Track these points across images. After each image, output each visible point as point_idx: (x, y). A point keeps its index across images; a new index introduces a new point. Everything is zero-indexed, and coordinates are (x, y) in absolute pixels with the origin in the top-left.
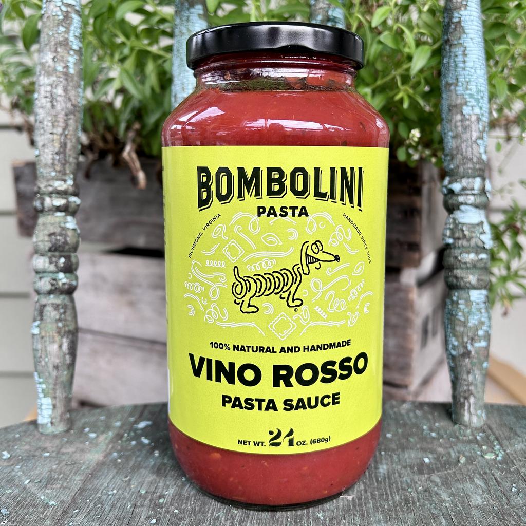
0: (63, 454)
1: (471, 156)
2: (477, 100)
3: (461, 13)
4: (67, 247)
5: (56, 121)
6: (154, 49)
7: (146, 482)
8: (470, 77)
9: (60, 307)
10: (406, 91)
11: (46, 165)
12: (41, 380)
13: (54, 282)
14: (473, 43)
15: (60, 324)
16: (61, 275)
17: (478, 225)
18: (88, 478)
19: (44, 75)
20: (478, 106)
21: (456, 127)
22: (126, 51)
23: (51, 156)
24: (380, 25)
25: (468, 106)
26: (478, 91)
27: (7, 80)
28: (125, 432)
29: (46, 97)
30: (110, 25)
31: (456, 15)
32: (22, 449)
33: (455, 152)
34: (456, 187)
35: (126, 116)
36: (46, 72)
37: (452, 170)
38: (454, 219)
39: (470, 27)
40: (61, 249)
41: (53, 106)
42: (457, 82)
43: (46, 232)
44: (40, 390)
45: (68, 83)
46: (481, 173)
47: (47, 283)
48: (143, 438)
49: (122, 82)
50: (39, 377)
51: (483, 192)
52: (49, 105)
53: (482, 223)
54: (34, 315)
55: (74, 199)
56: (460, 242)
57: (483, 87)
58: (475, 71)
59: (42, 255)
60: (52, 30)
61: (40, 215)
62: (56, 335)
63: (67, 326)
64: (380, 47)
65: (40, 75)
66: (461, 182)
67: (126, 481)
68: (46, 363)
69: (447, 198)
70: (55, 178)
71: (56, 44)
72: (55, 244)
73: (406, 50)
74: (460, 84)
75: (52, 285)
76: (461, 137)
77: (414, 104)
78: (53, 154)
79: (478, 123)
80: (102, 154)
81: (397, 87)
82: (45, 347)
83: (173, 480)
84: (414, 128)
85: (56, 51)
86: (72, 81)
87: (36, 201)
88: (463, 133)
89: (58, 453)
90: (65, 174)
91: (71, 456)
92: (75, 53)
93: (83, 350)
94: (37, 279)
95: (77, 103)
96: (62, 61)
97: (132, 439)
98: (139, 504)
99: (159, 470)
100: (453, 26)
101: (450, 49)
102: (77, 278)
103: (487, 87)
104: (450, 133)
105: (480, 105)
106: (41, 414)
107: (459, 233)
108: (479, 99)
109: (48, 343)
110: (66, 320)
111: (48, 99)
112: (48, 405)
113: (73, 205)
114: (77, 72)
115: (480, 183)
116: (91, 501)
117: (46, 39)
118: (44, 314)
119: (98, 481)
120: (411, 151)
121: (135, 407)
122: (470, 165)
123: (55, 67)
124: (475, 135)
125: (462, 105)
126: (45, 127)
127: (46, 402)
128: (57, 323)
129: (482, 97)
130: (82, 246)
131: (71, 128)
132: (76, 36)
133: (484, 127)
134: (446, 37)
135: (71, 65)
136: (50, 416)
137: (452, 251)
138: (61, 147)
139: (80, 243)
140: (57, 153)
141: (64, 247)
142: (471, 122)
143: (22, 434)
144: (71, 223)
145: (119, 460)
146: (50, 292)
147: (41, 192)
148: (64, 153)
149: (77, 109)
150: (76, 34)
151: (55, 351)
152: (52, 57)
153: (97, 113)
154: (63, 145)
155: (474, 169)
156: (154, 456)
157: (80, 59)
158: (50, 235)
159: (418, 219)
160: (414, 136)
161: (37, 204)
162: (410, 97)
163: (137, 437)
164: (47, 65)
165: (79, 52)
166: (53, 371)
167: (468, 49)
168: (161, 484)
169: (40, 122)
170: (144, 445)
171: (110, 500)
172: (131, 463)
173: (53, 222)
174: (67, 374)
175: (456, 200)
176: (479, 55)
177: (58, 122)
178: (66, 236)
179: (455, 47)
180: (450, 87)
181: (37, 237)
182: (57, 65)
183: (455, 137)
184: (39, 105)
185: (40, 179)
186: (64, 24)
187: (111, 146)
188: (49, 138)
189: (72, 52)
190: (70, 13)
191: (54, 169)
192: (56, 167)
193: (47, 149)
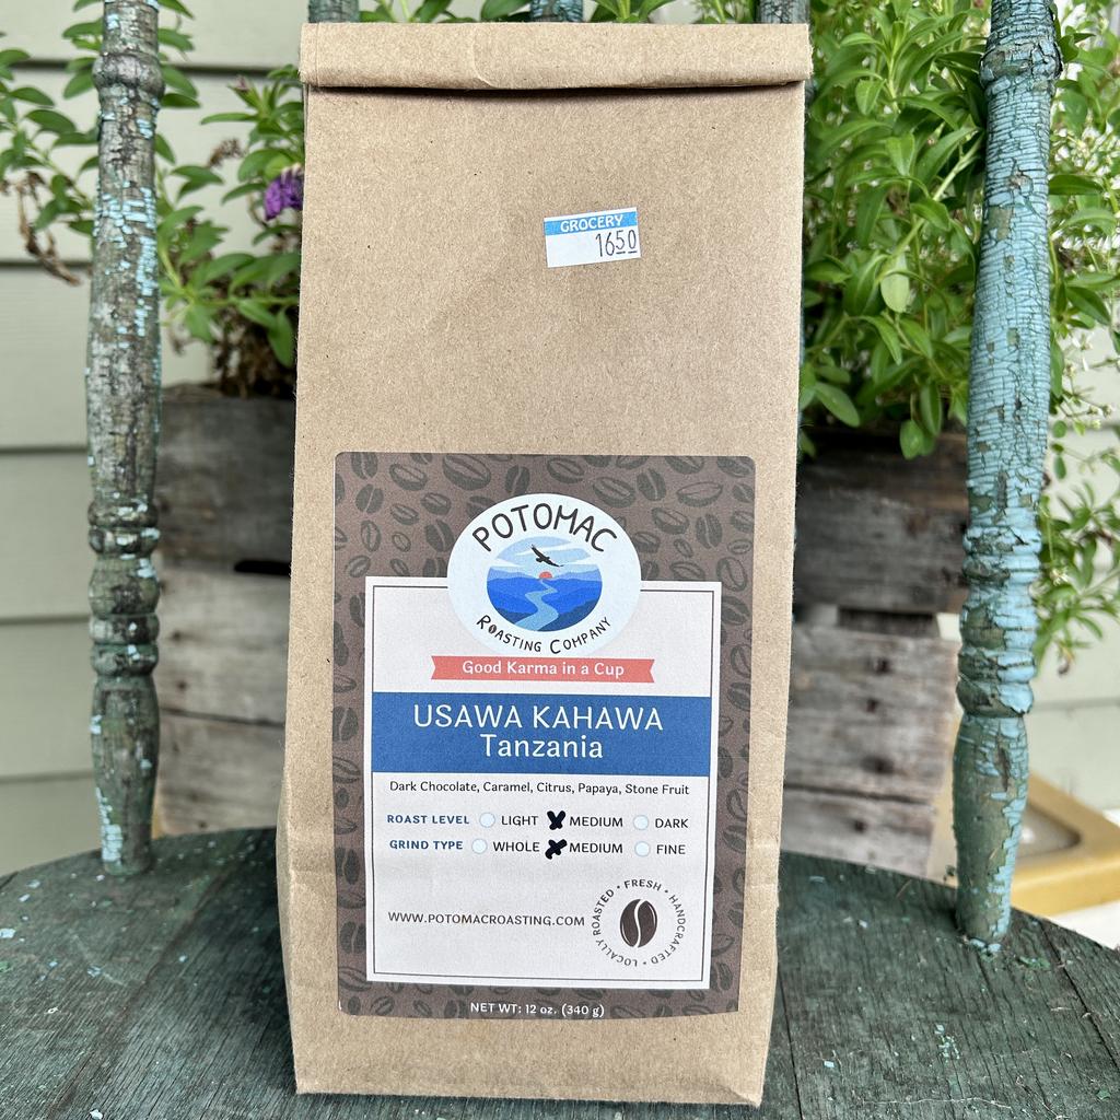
0: (137, 909)
5: (118, 414)
9: (131, 695)
11: (106, 481)
12: (105, 800)
13: (122, 659)
15: (131, 721)
16: (132, 649)
19: (99, 338)
23: (112, 469)
29: (103, 376)
36: (101, 334)
40: (130, 609)
41: (114, 391)
43: (107, 584)
44: (104, 813)
45: (135, 352)
47: (111, 661)
50: (103, 796)
52: (107, 389)
54: (94, 706)
55: (148, 533)
59: (104, 618)
60: (110, 267)
61: (100, 556)
62: (125, 736)
63: (143, 722)
65: (93, 338)
68: (112, 776)
70: (120, 502)
71: (115, 291)
72: (122, 602)
75: (119, 663)
78: (114, 466)
82: (111, 753)
85: (116, 302)
86: (142, 348)
87: (92, 535)
89: (130, 906)
91: (148, 913)
92: (145, 301)
94: (97, 654)
96: (126, 317)
102: (156, 652)
106: (107, 847)
109: (114, 748)
110: (140, 714)
111: (106, 380)
112: (116, 835)
113: (148, 542)
114: (150, 334)
117: (100, 280)
118: (107, 707)
123: (115, 327)
126: (102, 422)
127: (114, 831)
128: (126, 719)
131: (142, 424)
132: (147, 274)
135: (140, 323)
136: (120, 851)
138: (127, 454)
140: (121, 465)
141: (135, 607)
143: (80, 873)
144: (146, 569)
147: (99, 523)
148: (133, 463)
149: (151, 391)
150: (149, 270)
151: (125, 760)
152: (111, 311)
154: (131, 451)
158: (114, 589)
161: (94, 541)
164: (103, 323)
165: (153, 300)
166: (122, 787)
169: (95, 414)
173: (117, 569)
174: (144, 791)
177: (122, 415)
178: (138, 589)
181: (95, 590)
182: (118, 324)
184: (94, 386)
185: (98, 502)
186: (127, 256)
188: (109, 441)
189: (141, 302)
190: (137, 236)
191: (118, 488)
192: (120, 486)
193: (107, 456)
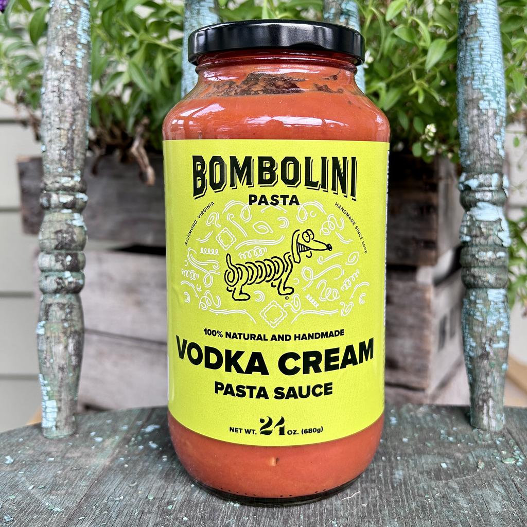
0: (68, 459)
1: (488, 152)
2: (494, 95)
3: (477, 6)
4: (74, 245)
5: (63, 116)
6: (163, 42)
7: (154, 488)
8: (487, 71)
9: (66, 306)
10: (420, 85)
11: (53, 161)
12: (46, 382)
13: (61, 281)
14: (490, 36)
15: (66, 325)
16: (67, 274)
17: (496, 222)
18: (94, 484)
19: (51, 69)
20: (496, 101)
21: (472, 122)
22: (135, 45)
23: (58, 152)
24: (394, 18)
25: (485, 100)
26: (495, 86)
27: (13, 74)
28: (132, 437)
29: (54, 92)
30: (119, 19)
31: (472, 8)
32: (25, 453)
33: (472, 148)
34: (473, 183)
35: (134, 110)
36: (53, 66)
37: (469, 166)
38: (471, 216)
39: (486, 20)
40: (67, 247)
41: (60, 101)
42: (474, 76)
43: (53, 230)
44: (44, 393)
45: (76, 78)
46: (499, 169)
47: (53, 282)
48: (151, 442)
49: (130, 77)
50: (44, 379)
51: (501, 188)
52: (56, 99)
53: (500, 220)
54: (40, 316)
55: (80, 196)
56: (478, 240)
57: (500, 81)
58: (492, 65)
59: (48, 253)
60: (60, 24)
61: (47, 212)
62: (61, 335)
63: (74, 326)
64: (395, 41)
65: (47, 69)
66: (477, 178)
67: (133, 487)
68: (51, 364)
69: (464, 195)
70: (62, 174)
71: (64, 38)
72: (62, 241)
73: (422, 44)
74: (476, 78)
75: (58, 284)
76: (478, 133)
77: (429, 99)
78: (60, 150)
79: (495, 118)
80: (110, 150)
81: (412, 81)
82: (51, 348)
83: (181, 486)
84: (429, 124)
85: (64, 45)
86: (80, 75)
87: (42, 198)
88: (479, 128)
89: (63, 457)
90: (72, 170)
91: (76, 461)
92: (83, 47)
93: (89, 351)
94: (43, 278)
95: (85, 98)
96: (70, 55)
97: (139, 444)
98: (146, 511)
99: (167, 475)
100: (469, 20)
101: (466, 43)
102: (83, 277)
103: (504, 81)
104: (467, 128)
105: (497, 99)
106: (46, 418)
107: (476, 230)
108: (496, 93)
109: (53, 344)
110: (72, 320)
111: (55, 94)
112: (53, 408)
113: (80, 202)
114: (85, 67)
115: (498, 179)
116: (97, 508)
117: (54, 32)
118: (49, 314)
119: (104, 487)
120: (426, 146)
121: (143, 410)
122: (487, 161)
123: (63, 61)
124: (492, 130)
125: (478, 100)
126: (52, 122)
127: (51, 405)
128: (63, 323)
129: (499, 92)
130: (89, 244)
131: (78, 123)
132: (84, 30)
133: (502, 122)
134: (462, 31)
135: (79, 59)
136: (55, 419)
137: (470, 248)
138: (68, 142)
139: (87, 241)
140: (64, 149)
141: (70, 245)
142: (488, 117)
143: (26, 438)
144: (78, 220)
145: (126, 466)
146: (56, 292)
147: (48, 189)
148: (72, 148)
149: (85, 103)
150: (85, 28)
151: (60, 352)
152: (60, 51)
153: (105, 107)
154: (70, 141)
155: (491, 165)
156: (162, 461)
157: (88, 54)
158: (57, 232)
159: (434, 216)
160: (429, 131)
161: (44, 201)
162: (425, 91)
163: (144, 442)
164: (55, 59)
165: (87, 46)
166: (59, 372)
167: (484, 42)
168: (169, 490)
169: (47, 117)
170: (152, 450)
171: (117, 506)
172: (139, 469)
173: (59, 219)
174: (73, 376)
175: (473, 197)
176: (495, 49)
177: (66, 117)
178: (73, 233)
179: (471, 41)
180: (466, 81)
181: (43, 235)
182: (65, 59)
183: (471, 132)
184: (46, 99)
185: (47, 175)
186: (72, 17)
187: (119, 141)
188: (56, 134)
189: (80, 46)
190: (78, 6)
191: (61, 165)
192: (63, 163)
193: (54, 144)
